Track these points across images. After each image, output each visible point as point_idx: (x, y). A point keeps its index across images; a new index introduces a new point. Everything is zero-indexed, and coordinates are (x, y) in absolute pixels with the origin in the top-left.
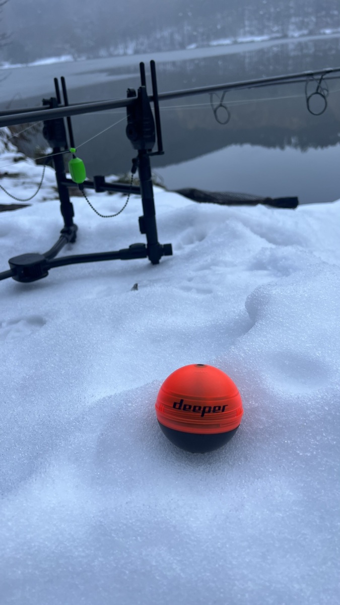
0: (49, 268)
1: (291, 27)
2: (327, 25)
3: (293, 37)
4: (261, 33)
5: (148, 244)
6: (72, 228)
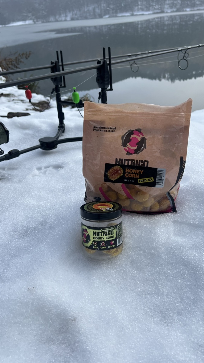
0: (57, 144)
1: (166, 6)
2: (188, 6)
3: (167, 13)
4: (148, 9)
6: (63, 125)
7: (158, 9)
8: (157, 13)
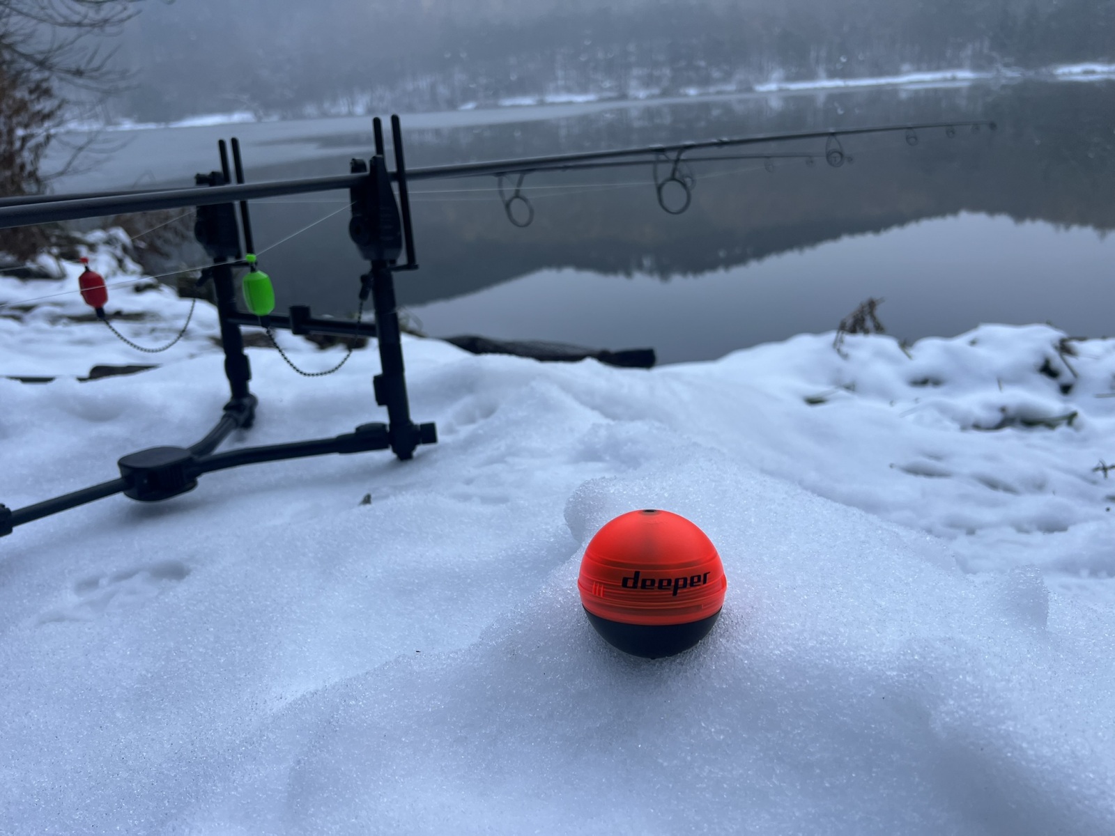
0: (199, 473)
1: (633, 83)
2: (690, 83)
3: (636, 99)
4: (584, 90)
5: (391, 425)
6: (246, 401)
7: (610, 89)
8: (610, 99)
